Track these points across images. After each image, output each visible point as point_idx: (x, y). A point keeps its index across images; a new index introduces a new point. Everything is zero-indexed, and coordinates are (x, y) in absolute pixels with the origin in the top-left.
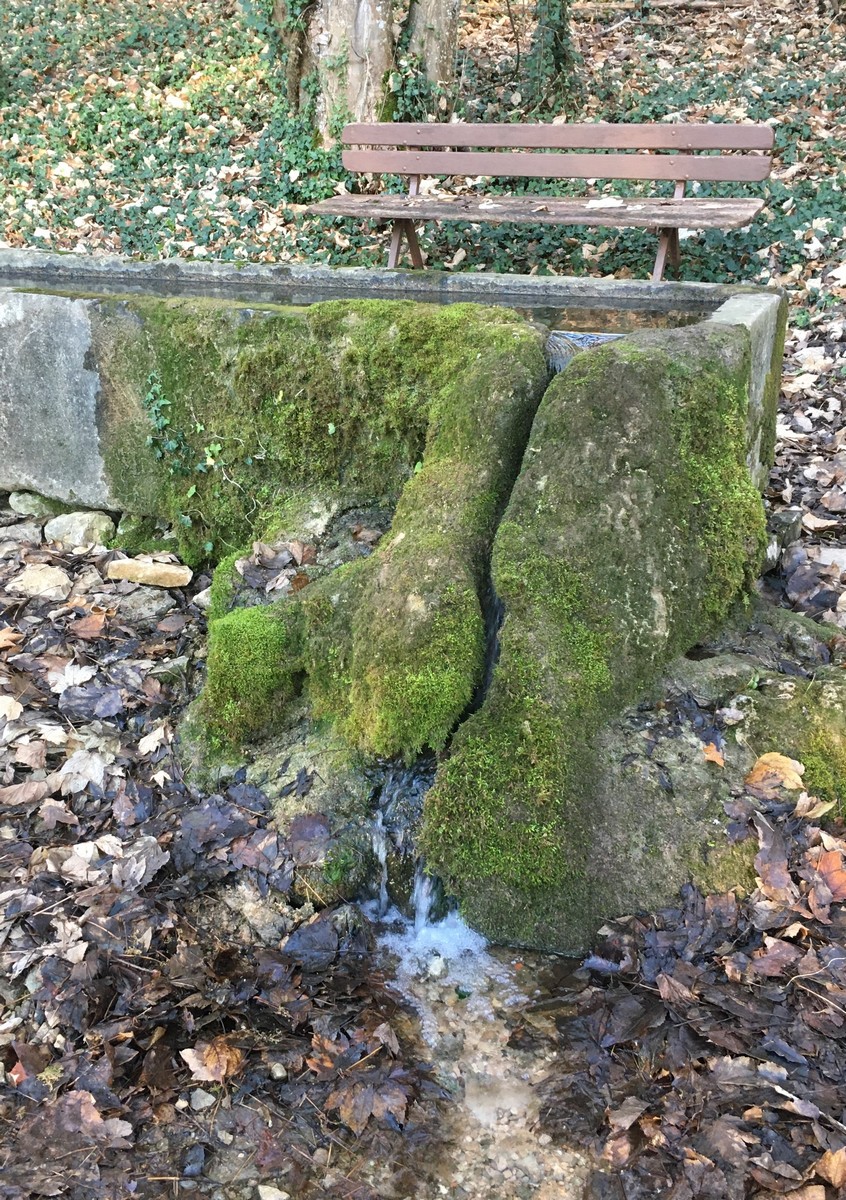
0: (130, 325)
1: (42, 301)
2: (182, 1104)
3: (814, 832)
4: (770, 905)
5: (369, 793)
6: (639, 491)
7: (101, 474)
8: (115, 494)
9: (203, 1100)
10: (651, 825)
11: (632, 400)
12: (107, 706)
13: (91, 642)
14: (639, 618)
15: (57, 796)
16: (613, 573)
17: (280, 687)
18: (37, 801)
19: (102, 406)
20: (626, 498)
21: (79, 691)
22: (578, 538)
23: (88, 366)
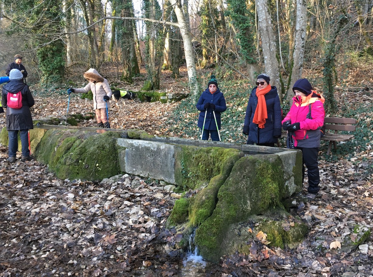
0: (180, 150)
1: (168, 145)
2: (139, 268)
3: (265, 246)
4: (251, 257)
5: (191, 231)
6: (247, 182)
7: (174, 177)
8: (176, 181)
9: (143, 268)
10: (234, 240)
11: (248, 166)
12: (159, 215)
13: (160, 205)
14: (244, 205)
15: (144, 228)
16: (239, 196)
17: (184, 213)
18: (140, 228)
19: (175, 165)
20: (244, 183)
21: (155, 213)
22: (234, 189)
23: (173, 157)
